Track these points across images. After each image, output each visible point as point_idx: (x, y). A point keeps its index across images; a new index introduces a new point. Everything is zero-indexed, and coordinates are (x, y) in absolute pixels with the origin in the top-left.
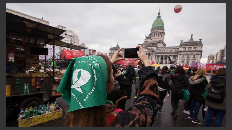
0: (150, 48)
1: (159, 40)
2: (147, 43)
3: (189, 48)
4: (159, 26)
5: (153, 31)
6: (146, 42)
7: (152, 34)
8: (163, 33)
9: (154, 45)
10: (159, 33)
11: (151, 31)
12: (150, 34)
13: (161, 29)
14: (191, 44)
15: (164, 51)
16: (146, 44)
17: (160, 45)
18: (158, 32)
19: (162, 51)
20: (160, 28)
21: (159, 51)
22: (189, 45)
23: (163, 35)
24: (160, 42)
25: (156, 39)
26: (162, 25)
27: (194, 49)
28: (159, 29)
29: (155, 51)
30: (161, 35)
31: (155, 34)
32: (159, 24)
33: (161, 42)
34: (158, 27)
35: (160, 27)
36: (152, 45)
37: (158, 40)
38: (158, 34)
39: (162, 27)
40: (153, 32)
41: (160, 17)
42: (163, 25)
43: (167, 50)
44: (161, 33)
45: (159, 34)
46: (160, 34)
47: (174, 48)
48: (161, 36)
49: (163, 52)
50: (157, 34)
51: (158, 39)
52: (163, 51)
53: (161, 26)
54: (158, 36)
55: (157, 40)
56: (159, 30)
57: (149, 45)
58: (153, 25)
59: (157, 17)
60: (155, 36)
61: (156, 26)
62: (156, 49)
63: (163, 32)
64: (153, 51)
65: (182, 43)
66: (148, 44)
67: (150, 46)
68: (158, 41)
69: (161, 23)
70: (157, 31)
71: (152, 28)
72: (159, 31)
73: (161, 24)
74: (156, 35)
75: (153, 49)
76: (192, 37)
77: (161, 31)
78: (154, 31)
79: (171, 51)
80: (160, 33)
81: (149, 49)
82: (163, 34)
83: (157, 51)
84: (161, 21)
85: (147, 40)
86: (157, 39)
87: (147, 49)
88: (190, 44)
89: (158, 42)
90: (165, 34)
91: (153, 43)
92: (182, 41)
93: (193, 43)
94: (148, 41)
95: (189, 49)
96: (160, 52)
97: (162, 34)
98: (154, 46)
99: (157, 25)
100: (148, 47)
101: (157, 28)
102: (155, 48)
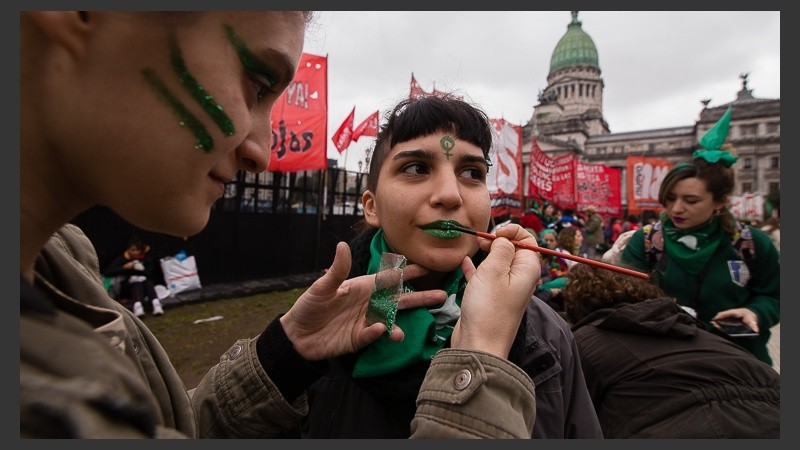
0: (564, 138)
1: (586, 108)
2: (543, 120)
3: (743, 127)
4: (581, 55)
5: (557, 78)
6: (540, 116)
7: (555, 87)
8: (596, 81)
9: (576, 125)
10: (582, 82)
11: (549, 78)
12: (547, 89)
13: (589, 69)
14: (751, 113)
15: (623, 147)
16: (543, 124)
17: (594, 128)
18: (580, 79)
19: (610, 150)
20: (585, 65)
21: (599, 149)
22: (743, 115)
23: (598, 88)
24: (591, 115)
25: (574, 105)
26: (592, 52)
27: (770, 131)
28: (580, 68)
29: (583, 148)
30: (590, 91)
31: (566, 88)
32: (581, 51)
33: (594, 115)
34: (578, 61)
35: (585, 60)
36: (568, 126)
37: (582, 109)
38: (581, 86)
39: (591, 60)
40: (559, 82)
41: (579, 24)
42: (596, 51)
43: (633, 146)
44: (592, 84)
45: (584, 88)
46: (588, 86)
47: (663, 134)
48: (593, 95)
49: (618, 151)
50: (577, 87)
51: (580, 106)
52: (614, 148)
53: (587, 55)
54: (581, 94)
55: (577, 109)
56: (581, 70)
57: (555, 128)
58: (553, 56)
59: (569, 26)
60: (566, 96)
61: (568, 57)
62: (586, 144)
63: (596, 78)
64: (576, 151)
65: (710, 110)
66: (551, 123)
67: (561, 133)
68: (582, 112)
69: (586, 45)
70: (574, 74)
71: (552, 68)
72: (584, 74)
73: (587, 52)
74: (570, 89)
75: (574, 141)
76: (745, 83)
77: (591, 75)
78: (561, 76)
79: (651, 145)
80: (585, 83)
81: (557, 143)
82: (599, 85)
83: (592, 151)
84: (587, 38)
85: (543, 110)
86: (575, 107)
87: (551, 142)
88: (746, 114)
89: (582, 115)
90: (603, 86)
91: (570, 121)
92: (706, 103)
93: (761, 107)
94: (548, 114)
95: (744, 133)
96: (603, 152)
97: (594, 87)
98: (577, 131)
99: (574, 55)
100: (554, 137)
101: (574, 65)
102: (580, 139)
